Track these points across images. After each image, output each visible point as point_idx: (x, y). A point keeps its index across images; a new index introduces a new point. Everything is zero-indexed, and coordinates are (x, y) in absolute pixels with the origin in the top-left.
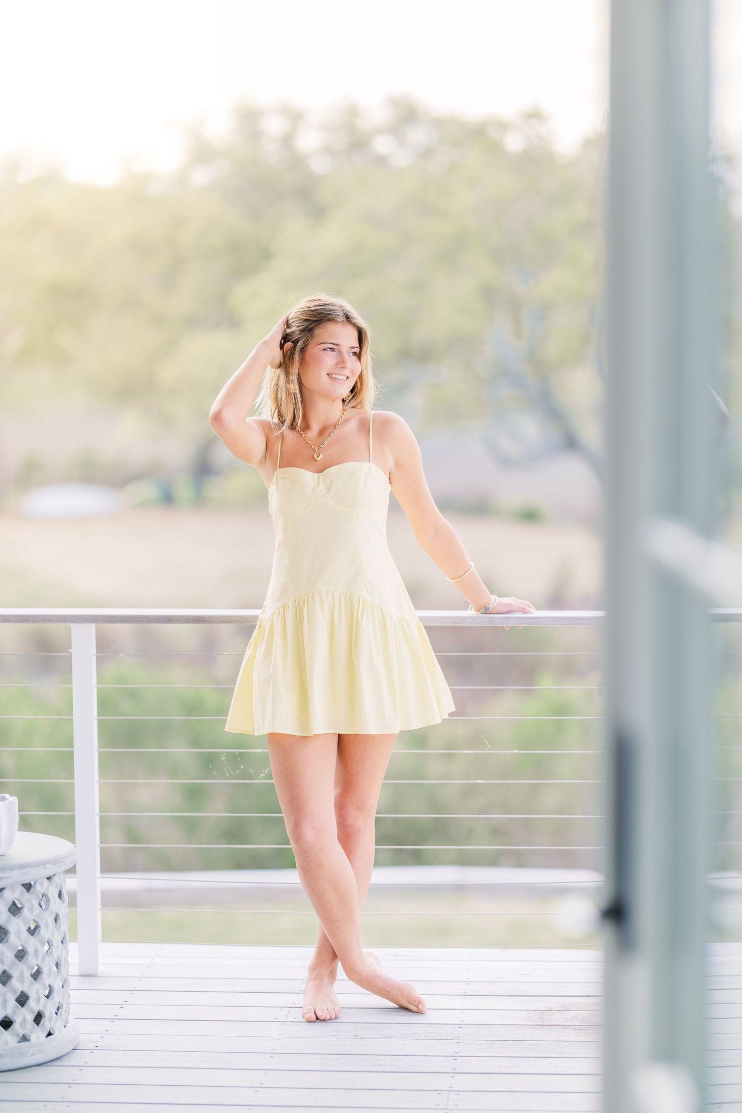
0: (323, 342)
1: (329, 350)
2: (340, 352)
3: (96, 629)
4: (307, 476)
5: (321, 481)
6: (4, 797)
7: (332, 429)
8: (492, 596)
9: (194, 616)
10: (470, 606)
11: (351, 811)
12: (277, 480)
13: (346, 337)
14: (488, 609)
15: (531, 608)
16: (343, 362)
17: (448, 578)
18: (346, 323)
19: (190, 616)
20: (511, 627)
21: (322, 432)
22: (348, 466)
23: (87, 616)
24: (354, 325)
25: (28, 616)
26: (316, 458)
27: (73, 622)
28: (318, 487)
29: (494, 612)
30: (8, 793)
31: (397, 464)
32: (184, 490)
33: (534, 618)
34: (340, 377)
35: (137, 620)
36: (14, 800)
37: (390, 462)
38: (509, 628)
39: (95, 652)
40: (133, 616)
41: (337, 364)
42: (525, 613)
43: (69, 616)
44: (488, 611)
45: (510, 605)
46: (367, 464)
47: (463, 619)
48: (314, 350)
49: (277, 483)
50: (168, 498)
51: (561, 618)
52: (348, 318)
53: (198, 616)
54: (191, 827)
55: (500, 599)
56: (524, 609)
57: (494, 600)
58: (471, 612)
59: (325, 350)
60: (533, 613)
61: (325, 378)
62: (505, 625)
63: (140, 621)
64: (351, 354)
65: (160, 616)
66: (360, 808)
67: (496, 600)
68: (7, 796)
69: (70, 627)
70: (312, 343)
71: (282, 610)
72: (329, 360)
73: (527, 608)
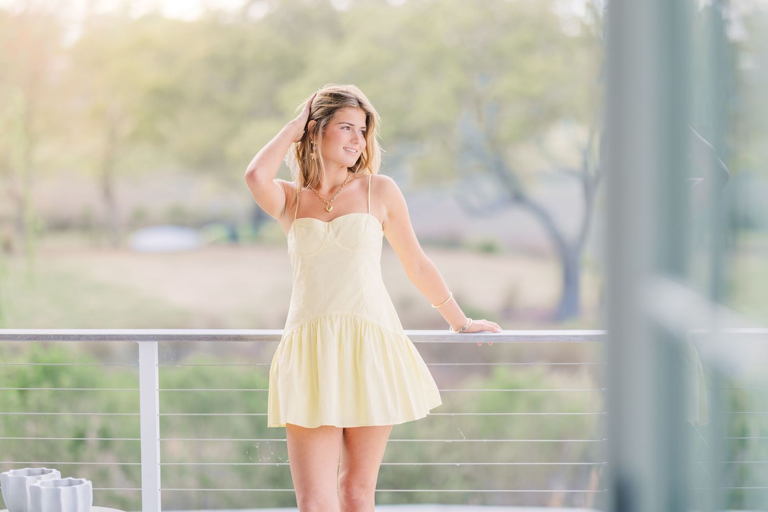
0: (340, 122)
1: (345, 128)
2: (354, 131)
3: (158, 345)
4: (319, 224)
5: (330, 228)
6: (81, 481)
7: (339, 187)
8: (468, 319)
9: (234, 335)
10: (451, 327)
11: (356, 488)
12: (294, 227)
13: (358, 120)
14: (465, 329)
15: (498, 328)
16: (356, 139)
17: (432, 305)
18: (359, 108)
19: (231, 335)
20: (483, 343)
21: (333, 190)
22: (351, 217)
23: (151, 335)
24: (365, 110)
25: (105, 336)
26: (327, 209)
27: (140, 340)
28: (328, 234)
29: (470, 331)
30: (84, 478)
31: (390, 215)
32: (245, 231)
33: (499, 336)
34: (352, 151)
35: (190, 338)
36: (89, 483)
37: (385, 212)
38: (481, 345)
39: (157, 363)
40: (186, 335)
41: (351, 141)
42: (494, 332)
43: (137, 335)
44: (465, 331)
45: (482, 325)
46: (367, 214)
47: (444, 337)
48: (334, 127)
49: (295, 230)
50: (234, 237)
51: (521, 336)
52: (360, 104)
53: (237, 335)
54: (246, 474)
55: (474, 321)
56: (493, 328)
57: (469, 322)
58: (451, 332)
59: (342, 128)
60: (499, 332)
61: (342, 151)
62: (478, 342)
63: (192, 339)
64: (361, 132)
65: (208, 335)
66: (363, 486)
67: (470, 322)
68: (84, 480)
69: (138, 344)
70: (333, 122)
71: (299, 329)
72: (345, 136)
73: (495, 328)
